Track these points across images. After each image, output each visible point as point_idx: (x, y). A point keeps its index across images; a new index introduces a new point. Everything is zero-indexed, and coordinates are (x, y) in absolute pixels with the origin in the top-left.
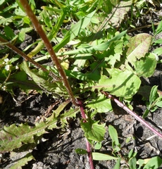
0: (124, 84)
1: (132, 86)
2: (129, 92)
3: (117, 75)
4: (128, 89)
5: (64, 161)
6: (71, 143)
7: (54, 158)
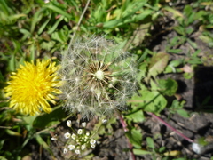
0: (153, 101)
1: (159, 104)
2: (157, 109)
3: (146, 94)
4: (156, 106)
5: (112, 154)
6: (114, 141)
7: (105, 152)
